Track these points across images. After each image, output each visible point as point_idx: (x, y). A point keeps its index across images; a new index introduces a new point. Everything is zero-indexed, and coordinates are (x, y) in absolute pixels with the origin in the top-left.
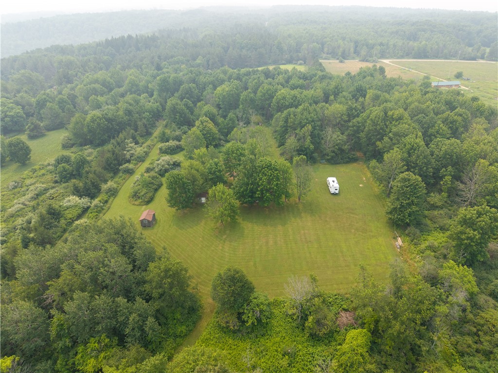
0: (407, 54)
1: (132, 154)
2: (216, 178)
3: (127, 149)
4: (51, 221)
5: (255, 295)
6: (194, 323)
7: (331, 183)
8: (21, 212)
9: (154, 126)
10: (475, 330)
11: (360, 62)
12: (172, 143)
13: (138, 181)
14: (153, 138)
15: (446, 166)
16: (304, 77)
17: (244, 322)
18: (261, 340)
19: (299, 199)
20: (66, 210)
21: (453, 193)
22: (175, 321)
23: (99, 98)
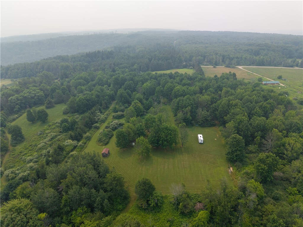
1: (99, 118)
2: (140, 133)
3: (96, 116)
4: (59, 152)
5: (156, 192)
6: (126, 204)
7: (199, 138)
8: (44, 147)
9: (110, 103)
10: (261, 214)
11: (225, 68)
12: (119, 113)
13: (101, 133)
14: (109, 110)
15: (257, 131)
16: (190, 78)
17: (149, 205)
18: (158, 214)
19: (182, 145)
20: (66, 147)
21: (261, 145)
22: (117, 203)
23: (83, 88)
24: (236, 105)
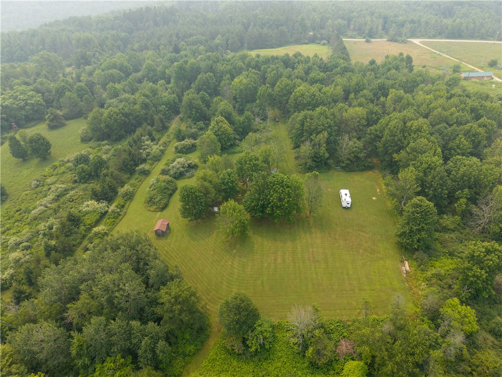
0: (440, 34)
1: (148, 153)
3: (143, 148)
4: (71, 228)
5: (260, 322)
6: (202, 342)
7: (344, 197)
8: (43, 215)
9: (169, 119)
10: (469, 369)
11: (388, 43)
12: (188, 142)
13: (153, 184)
14: (168, 133)
15: (462, 189)
16: (324, 67)
17: (247, 347)
18: (264, 364)
19: (310, 213)
20: (85, 215)
21: (466, 215)
22: (184, 341)
23: (118, 86)
24: (419, 130)
